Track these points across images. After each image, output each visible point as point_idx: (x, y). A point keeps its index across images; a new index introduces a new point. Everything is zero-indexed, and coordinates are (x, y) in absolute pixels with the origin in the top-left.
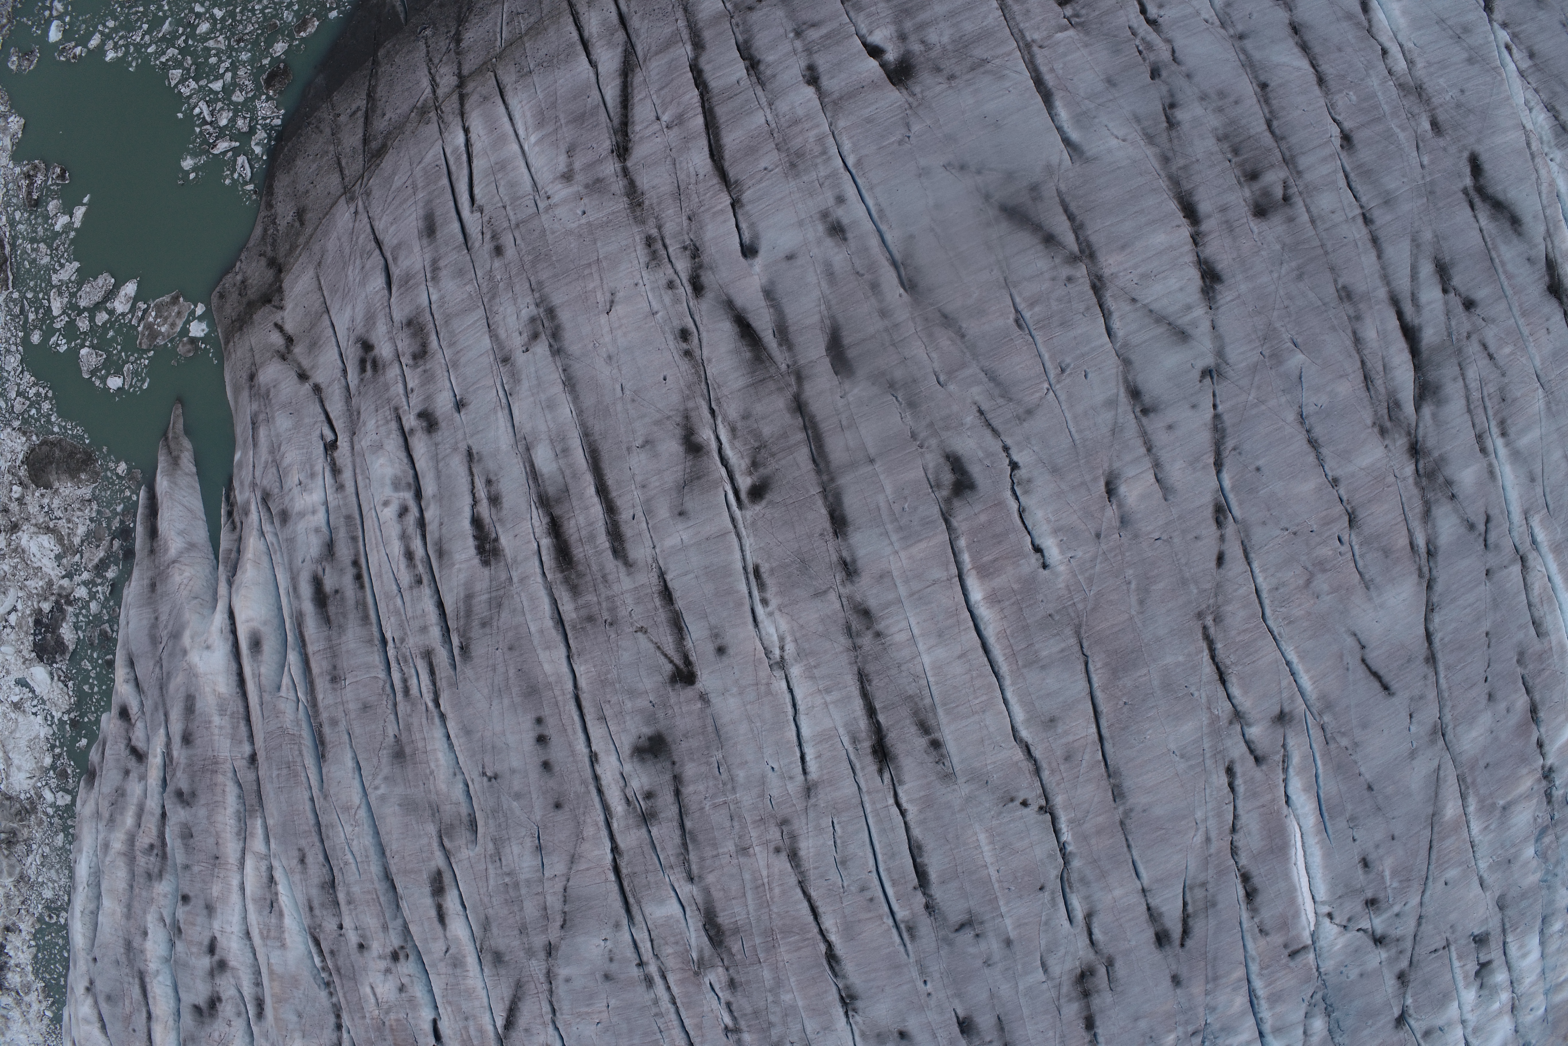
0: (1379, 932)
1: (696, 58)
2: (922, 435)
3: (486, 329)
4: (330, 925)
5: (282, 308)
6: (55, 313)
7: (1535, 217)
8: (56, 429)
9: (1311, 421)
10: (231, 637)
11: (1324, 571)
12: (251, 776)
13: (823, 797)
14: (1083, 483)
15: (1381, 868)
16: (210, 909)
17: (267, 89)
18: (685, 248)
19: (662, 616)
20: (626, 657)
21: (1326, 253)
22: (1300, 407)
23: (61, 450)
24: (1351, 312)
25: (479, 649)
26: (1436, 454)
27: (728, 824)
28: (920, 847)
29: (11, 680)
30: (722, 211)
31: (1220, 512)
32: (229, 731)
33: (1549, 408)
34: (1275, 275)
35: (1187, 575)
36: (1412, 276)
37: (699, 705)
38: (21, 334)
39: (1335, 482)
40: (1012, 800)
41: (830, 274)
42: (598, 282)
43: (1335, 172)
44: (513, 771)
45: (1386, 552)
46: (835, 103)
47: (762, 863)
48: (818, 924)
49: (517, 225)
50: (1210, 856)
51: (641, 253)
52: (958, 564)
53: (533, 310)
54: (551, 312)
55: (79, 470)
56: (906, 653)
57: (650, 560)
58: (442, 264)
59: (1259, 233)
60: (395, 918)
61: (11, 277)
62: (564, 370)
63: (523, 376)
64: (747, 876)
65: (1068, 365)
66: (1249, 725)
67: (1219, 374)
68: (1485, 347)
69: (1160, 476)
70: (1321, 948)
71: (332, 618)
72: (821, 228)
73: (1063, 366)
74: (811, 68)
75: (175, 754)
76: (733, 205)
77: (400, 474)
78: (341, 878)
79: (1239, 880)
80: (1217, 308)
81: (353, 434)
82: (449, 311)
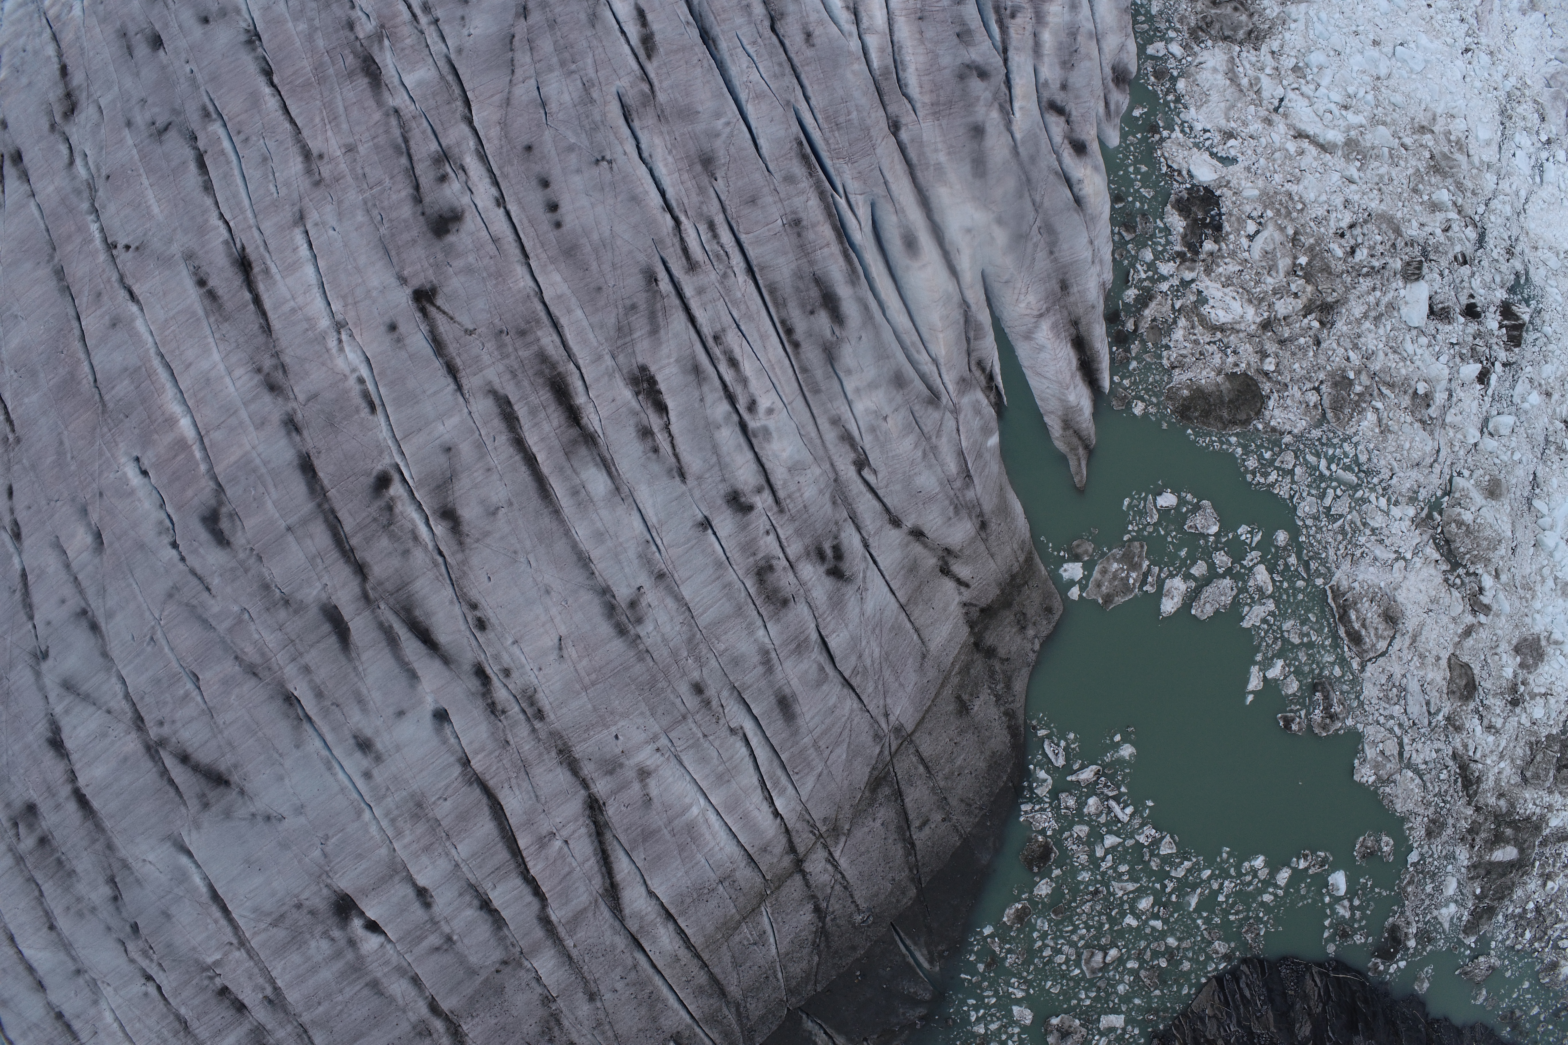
1: (543, 908)
2: (252, 560)
3: (691, 605)
5: (964, 605)
6: (1261, 568)
8: (1233, 439)
12: (894, 110)
13: (287, 214)
14: (119, 539)
18: (503, 712)
19: (452, 349)
20: (480, 304)
23: (1221, 417)
25: (635, 282)
27: (367, 170)
28: (205, 189)
29: (1243, 162)
30: (476, 753)
31: (16, 534)
32: (927, 150)
35: (32, 474)
37: (406, 273)
38: (1302, 539)
40: (137, 248)
41: (361, 701)
42: (579, 667)
44: (579, 171)
46: (397, 873)
47: (333, 142)
48: (281, 99)
49: (684, 718)
51: (544, 701)
52: (205, 449)
53: (642, 630)
54: (621, 631)
55: (1191, 398)
56: (234, 359)
57: (471, 400)
58: (760, 670)
59: (28, 790)
61: (1330, 600)
62: (593, 574)
63: (636, 562)
64: (345, 126)
65: (149, 644)
67: (35, 656)
69: (64, 557)
71: (812, 285)
72: (379, 745)
73: (153, 643)
74: (427, 905)
76: (468, 761)
80: (47, 715)
81: (836, 480)
82: (740, 620)
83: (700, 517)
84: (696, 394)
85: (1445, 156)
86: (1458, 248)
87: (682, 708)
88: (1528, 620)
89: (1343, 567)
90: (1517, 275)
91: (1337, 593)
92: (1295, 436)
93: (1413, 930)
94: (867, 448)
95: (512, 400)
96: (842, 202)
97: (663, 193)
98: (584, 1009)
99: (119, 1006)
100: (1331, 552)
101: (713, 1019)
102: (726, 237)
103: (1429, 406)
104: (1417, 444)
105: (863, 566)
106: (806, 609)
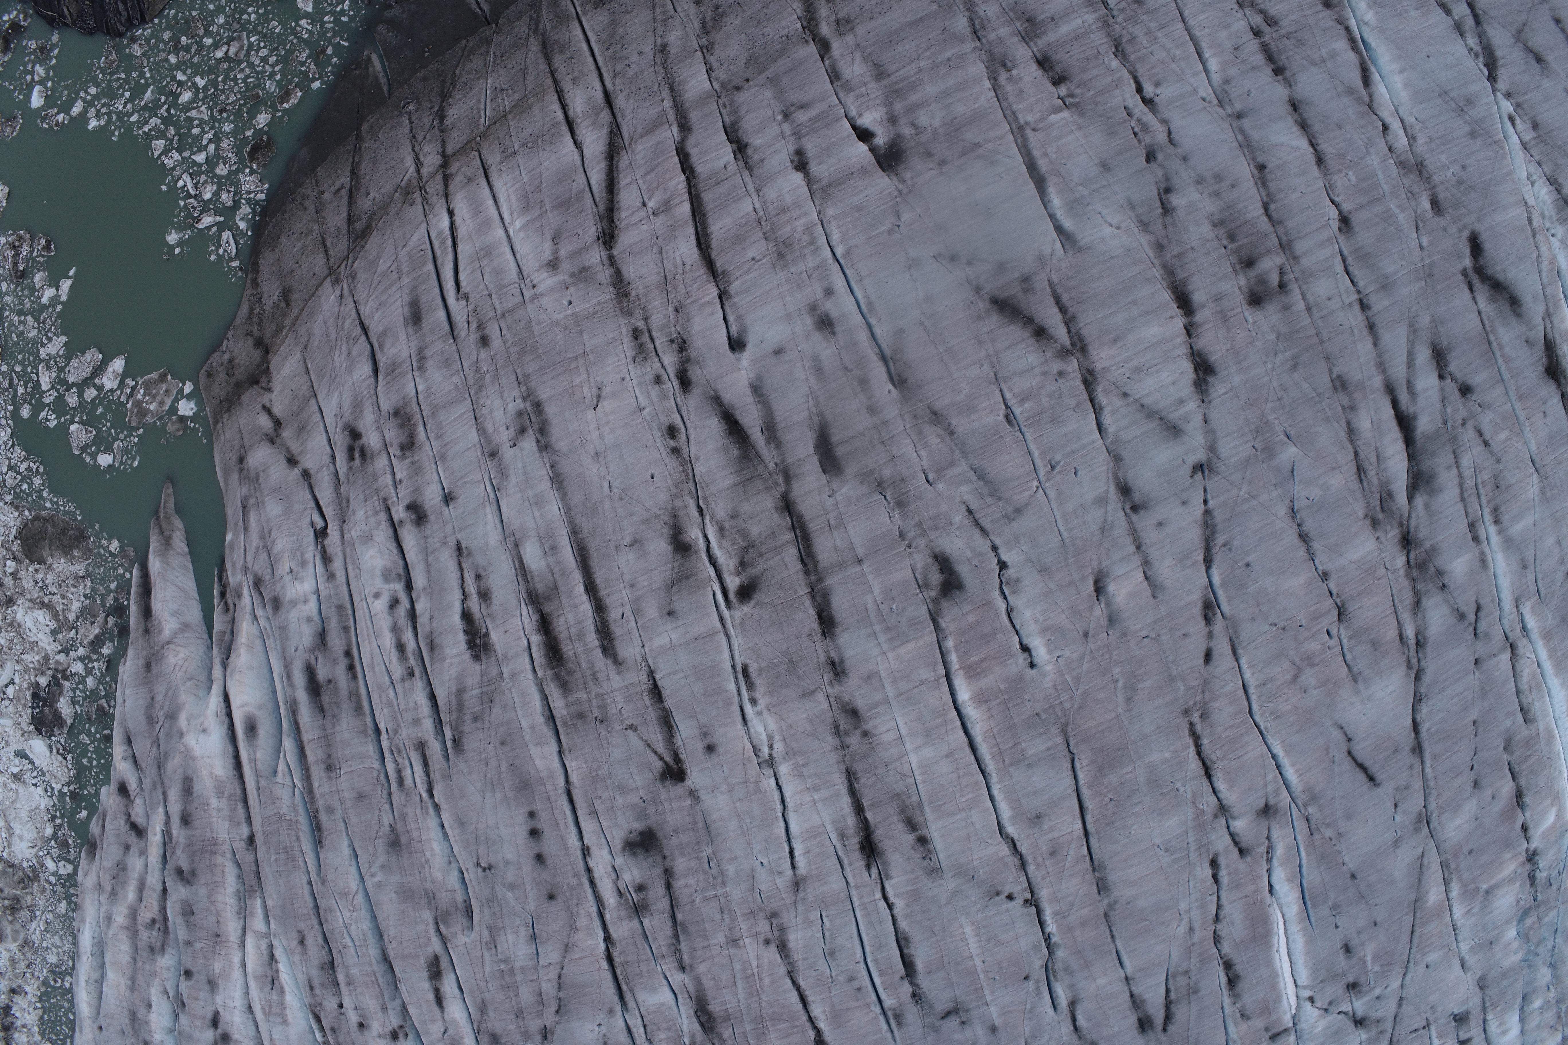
0: (1360, 1013)
1: (683, 141)
2: (911, 534)
3: (473, 422)
4: (330, 1004)
5: (269, 390)
6: (45, 387)
7: (1535, 297)
8: (48, 505)
9: (1303, 515)
10: (227, 720)
11: (1312, 665)
12: (250, 858)
13: (812, 891)
14: (1072, 583)
15: (1362, 954)
16: (212, 984)
17: (251, 162)
18: (672, 341)
19: (652, 714)
20: (617, 754)
21: (1322, 342)
22: (1292, 501)
23: (54, 526)
24: (1346, 402)
25: (471, 743)
26: (1428, 545)
27: (718, 916)
28: (907, 939)
29: (11, 750)
30: (709, 303)
31: (1209, 609)
32: (227, 813)
33: (1543, 494)
34: (1270, 366)
35: (1175, 672)
36: (1408, 363)
37: (689, 802)
38: (10, 408)
39: (1325, 576)
40: (998, 894)
41: (818, 369)
42: (584, 376)
43: (1332, 256)
44: (507, 863)
45: (1375, 645)
46: (824, 190)
47: (752, 954)
48: (808, 1012)
49: (503, 315)
50: (1193, 945)
51: (628, 346)
52: (946, 664)
53: (520, 404)
54: (538, 406)
55: (72, 547)
56: (893, 752)
57: (639, 660)
58: (428, 353)
59: (1254, 323)
60: (394, 999)
62: (552, 466)
63: (511, 472)
65: (1058, 462)
66: (1234, 818)
67: (1211, 469)
68: (1480, 433)
69: (1149, 573)
70: (1301, 1030)
71: (326, 707)
72: (809, 321)
73: (1053, 463)
74: (799, 152)
75: (175, 833)
76: (720, 296)
77: (389, 564)
78: (340, 960)
79: (1221, 968)
80: (1210, 402)
81: (343, 521)
82: (436, 402)
83: (452, 506)
87: (503, 325)
94: (313, 548)
95: (599, 651)
96: (298, 783)
97: (440, 821)
98: (674, 37)
99: (1195, 74)
101: (562, 19)
102: (391, 769)
105: (337, 440)
106: (382, 405)
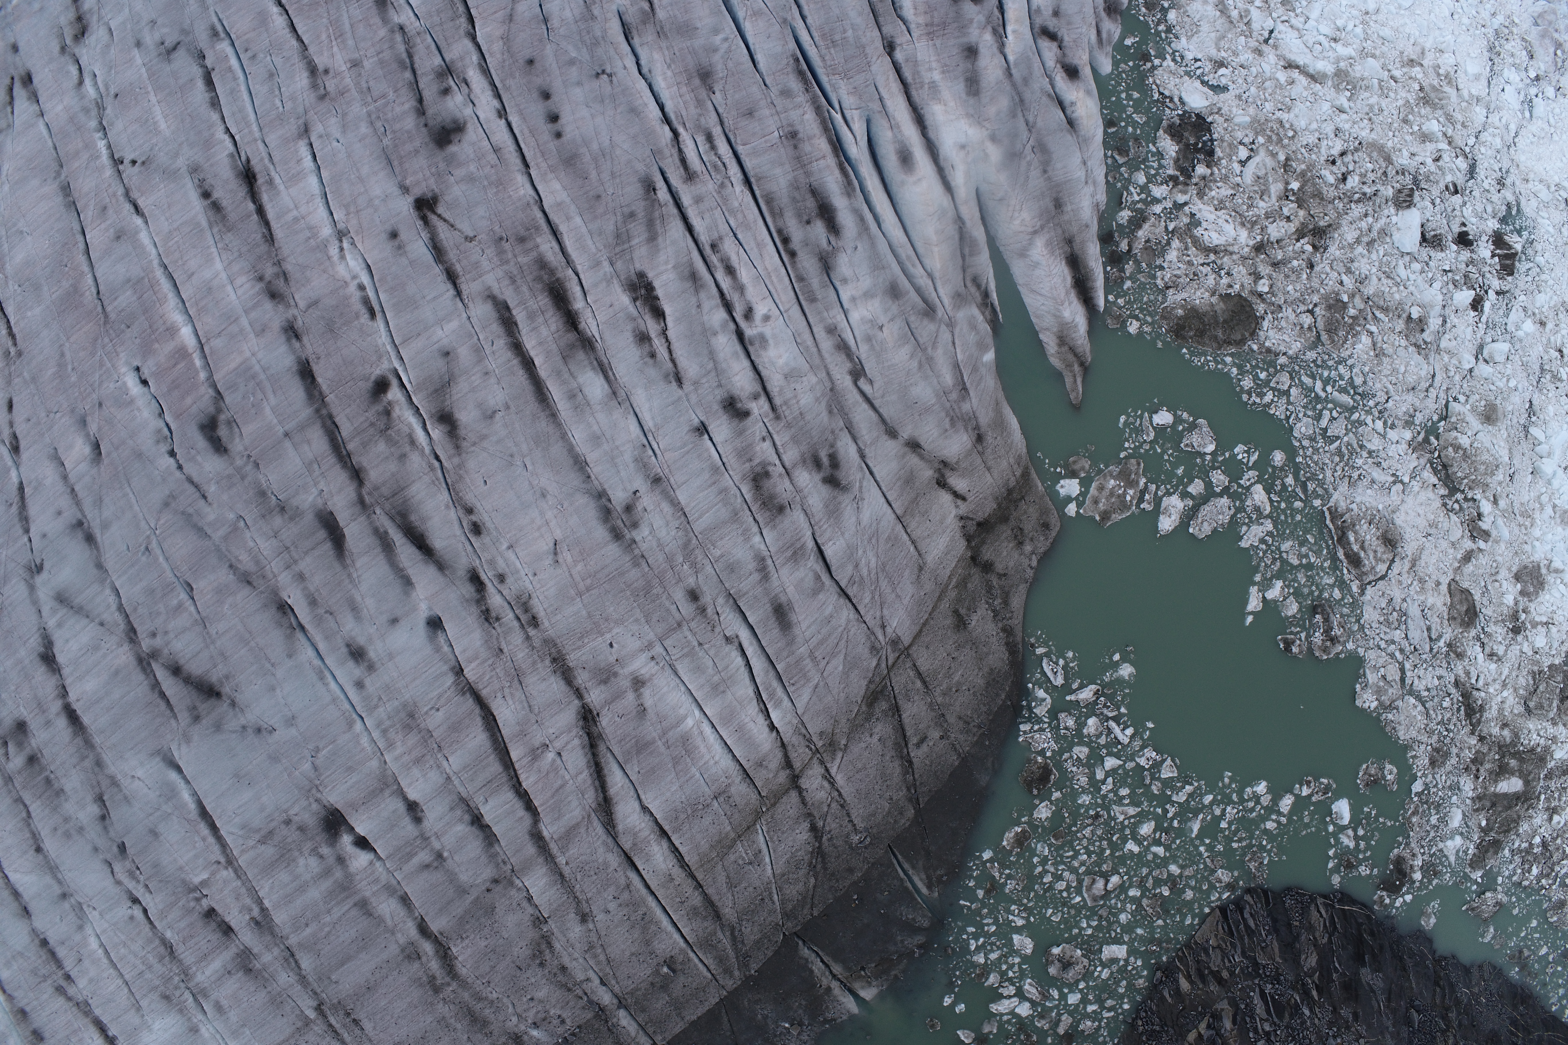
1: (535, 823)
2: (249, 467)
3: (687, 510)
5: (961, 518)
8: (1228, 359)
12: (888, 29)
13: (292, 127)
14: (117, 448)
18: (498, 619)
19: (452, 255)
20: (481, 211)
23: (1216, 337)
25: (633, 191)
27: (371, 84)
28: (211, 105)
29: (1234, 90)
30: (470, 662)
31: (15, 447)
32: (921, 69)
35: (32, 387)
37: (408, 182)
38: (1299, 459)
40: (143, 163)
41: (355, 609)
42: (574, 572)
44: (579, 84)
46: (387, 785)
47: (339, 58)
48: (290, 19)
49: (680, 625)
51: (539, 607)
52: (205, 357)
53: (637, 535)
54: (617, 536)
55: (1186, 317)
56: (236, 267)
57: (471, 305)
58: (756, 577)
59: (18, 707)
61: (1328, 522)
62: (589, 477)
63: (632, 465)
64: (351, 42)
65: (143, 554)
67: (30, 569)
69: (61, 468)
71: (808, 196)
72: (372, 654)
73: (147, 553)
74: (418, 820)
75: (988, 37)
76: (461, 669)
77: (762, 353)
80: (40, 630)
81: (832, 390)
82: (735, 526)
83: (696, 422)
84: (694, 300)
85: (1433, 88)
86: (1449, 178)
87: (677, 615)
88: (1527, 548)
89: (1341, 489)
90: (1509, 206)
91: (1335, 514)
92: (1290, 357)
93: (1418, 862)
94: (863, 357)
95: (511, 305)
96: (838, 117)
97: (662, 108)
98: (576, 931)
99: (104, 931)
100: (1329, 473)
101: (707, 944)
102: (723, 148)
103: (1423, 330)
104: (1411, 368)
105: (859, 476)
106: (802, 516)
